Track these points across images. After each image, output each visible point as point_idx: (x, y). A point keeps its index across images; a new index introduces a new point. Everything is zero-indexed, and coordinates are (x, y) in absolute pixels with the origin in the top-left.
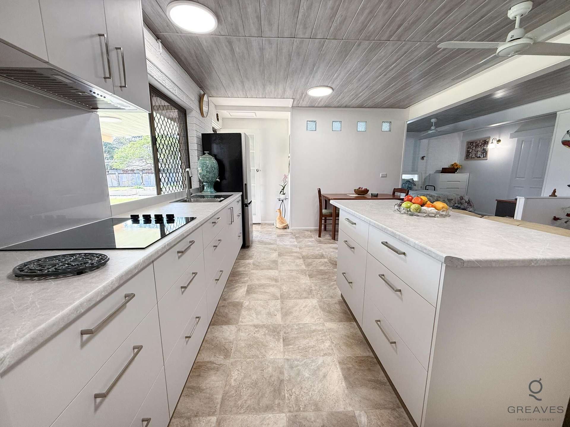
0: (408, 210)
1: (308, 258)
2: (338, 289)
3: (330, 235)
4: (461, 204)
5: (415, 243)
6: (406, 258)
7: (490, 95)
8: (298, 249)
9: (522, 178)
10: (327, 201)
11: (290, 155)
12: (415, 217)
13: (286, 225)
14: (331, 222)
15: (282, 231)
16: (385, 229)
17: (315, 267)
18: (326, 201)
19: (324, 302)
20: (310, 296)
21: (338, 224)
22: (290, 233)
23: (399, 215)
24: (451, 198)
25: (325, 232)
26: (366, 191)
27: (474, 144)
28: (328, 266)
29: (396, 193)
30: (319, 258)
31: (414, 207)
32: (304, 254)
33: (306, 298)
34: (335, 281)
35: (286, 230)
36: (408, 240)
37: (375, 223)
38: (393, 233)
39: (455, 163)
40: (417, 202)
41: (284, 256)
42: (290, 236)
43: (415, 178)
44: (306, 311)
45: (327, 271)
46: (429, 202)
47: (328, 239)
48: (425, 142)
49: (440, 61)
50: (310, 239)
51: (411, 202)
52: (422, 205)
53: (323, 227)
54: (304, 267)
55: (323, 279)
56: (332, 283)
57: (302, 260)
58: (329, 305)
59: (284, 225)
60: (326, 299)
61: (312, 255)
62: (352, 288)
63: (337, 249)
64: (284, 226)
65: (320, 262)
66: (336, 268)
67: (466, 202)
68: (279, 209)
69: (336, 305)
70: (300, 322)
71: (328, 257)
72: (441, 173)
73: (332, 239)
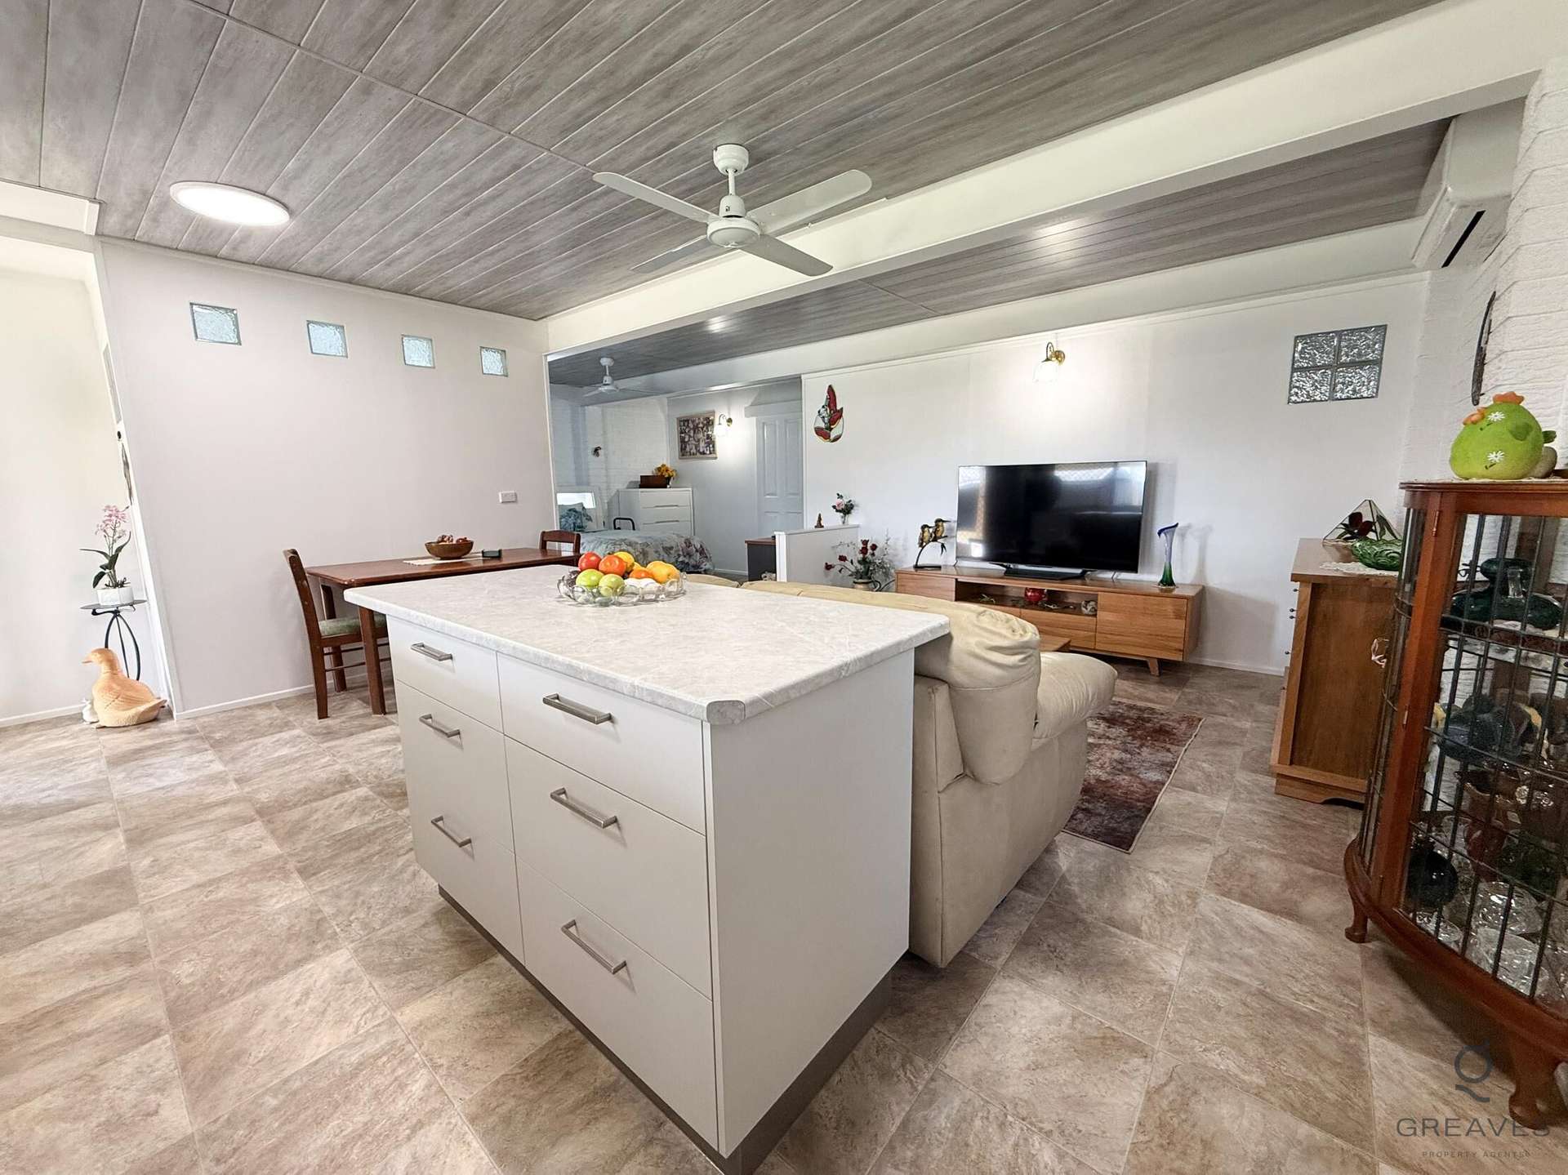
0: (594, 590)
1: (283, 805)
2: (424, 873)
3: (364, 700)
4: (689, 555)
5: (633, 686)
6: (616, 726)
7: (700, 326)
8: (235, 787)
9: (772, 494)
10: (332, 591)
11: (121, 428)
12: (614, 607)
13: (153, 708)
14: (361, 656)
15: (135, 734)
16: (547, 659)
17: (323, 829)
18: (327, 590)
19: (382, 943)
20: (319, 946)
21: (390, 659)
22: (183, 732)
23: (576, 608)
24: (668, 545)
25: (343, 695)
26: (465, 546)
27: (691, 425)
28: (373, 808)
29: (550, 545)
30: (334, 794)
31: (607, 581)
32: (263, 797)
33: (299, 963)
34: (411, 849)
35: (153, 729)
36: (614, 681)
37: (514, 648)
38: (572, 666)
39: (663, 466)
40: (611, 569)
41: (161, 836)
42: (185, 744)
43: (588, 501)
44: (312, 1011)
45: (373, 828)
46: (637, 566)
47: (358, 717)
48: (593, 411)
49: (601, 218)
50: (285, 735)
51: (597, 569)
52: (625, 575)
53: (330, 681)
54: (271, 848)
55: (362, 861)
56: (400, 862)
57: (258, 823)
58: (400, 944)
59: (142, 708)
60: (387, 929)
61: (300, 791)
62: (472, 856)
63: (397, 740)
64: (144, 712)
65: (342, 805)
66: (406, 806)
67: (697, 551)
68: (100, 651)
69: (426, 931)
70: (287, 1074)
71: (371, 778)
72: (641, 487)
73: (375, 712)
